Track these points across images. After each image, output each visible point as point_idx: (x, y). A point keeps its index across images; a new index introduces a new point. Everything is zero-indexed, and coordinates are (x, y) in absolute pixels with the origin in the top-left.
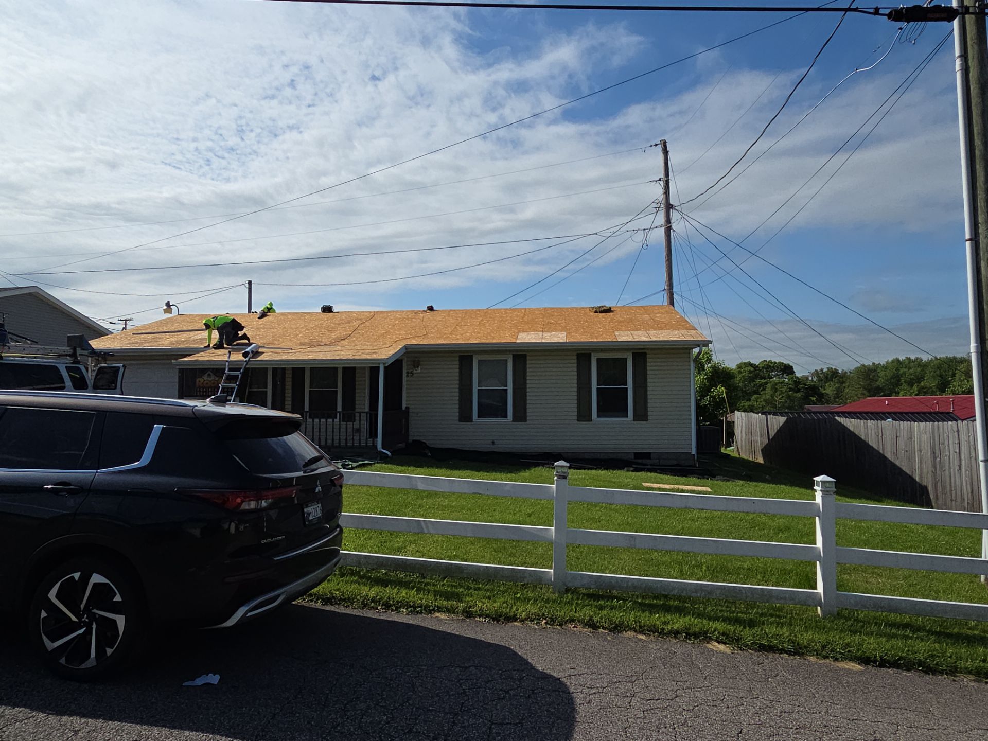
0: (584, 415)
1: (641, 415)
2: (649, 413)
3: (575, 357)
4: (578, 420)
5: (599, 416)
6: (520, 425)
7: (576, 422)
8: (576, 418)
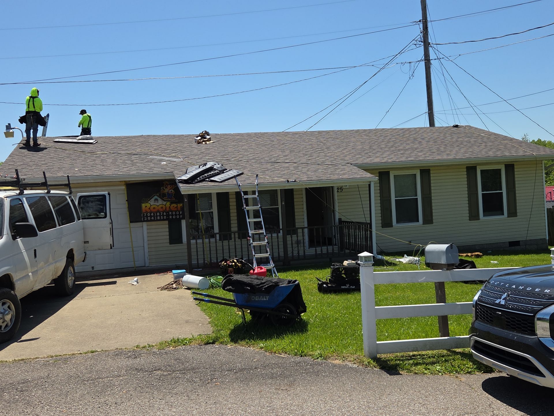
0: (474, 216)
1: (513, 213)
2: (518, 211)
3: (465, 170)
4: (470, 220)
5: (484, 216)
6: (428, 227)
7: (469, 220)
8: (468, 218)
